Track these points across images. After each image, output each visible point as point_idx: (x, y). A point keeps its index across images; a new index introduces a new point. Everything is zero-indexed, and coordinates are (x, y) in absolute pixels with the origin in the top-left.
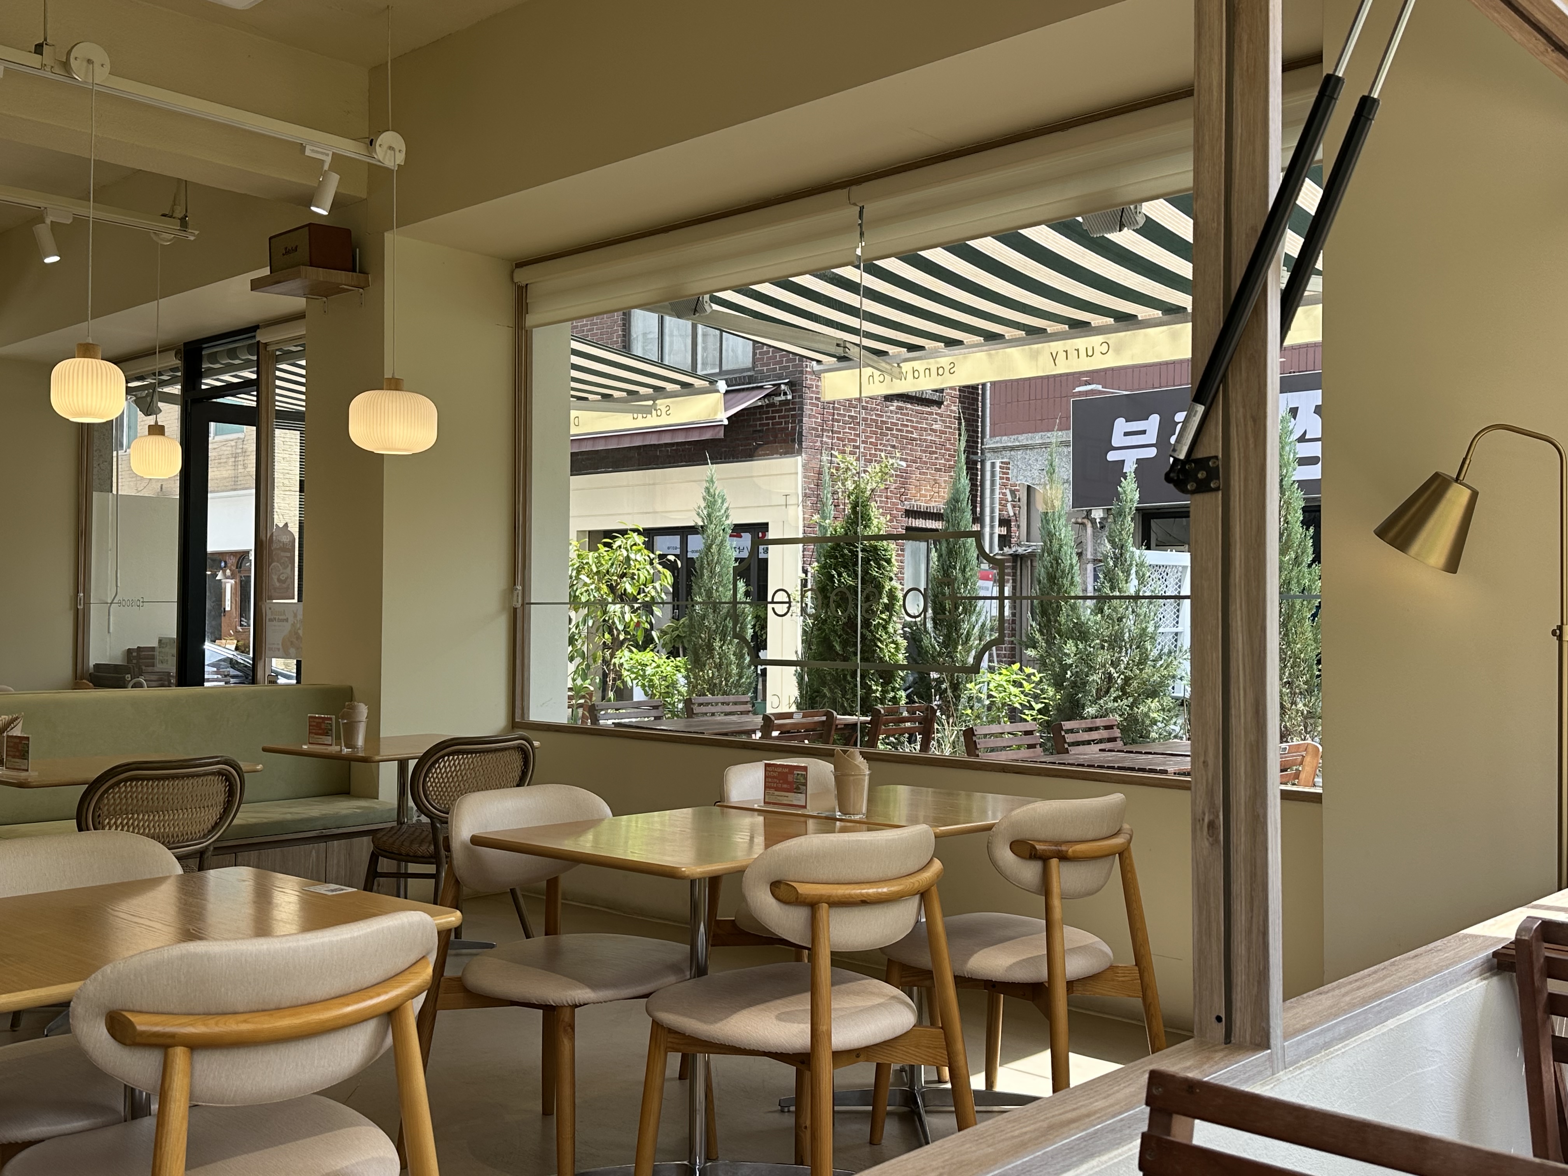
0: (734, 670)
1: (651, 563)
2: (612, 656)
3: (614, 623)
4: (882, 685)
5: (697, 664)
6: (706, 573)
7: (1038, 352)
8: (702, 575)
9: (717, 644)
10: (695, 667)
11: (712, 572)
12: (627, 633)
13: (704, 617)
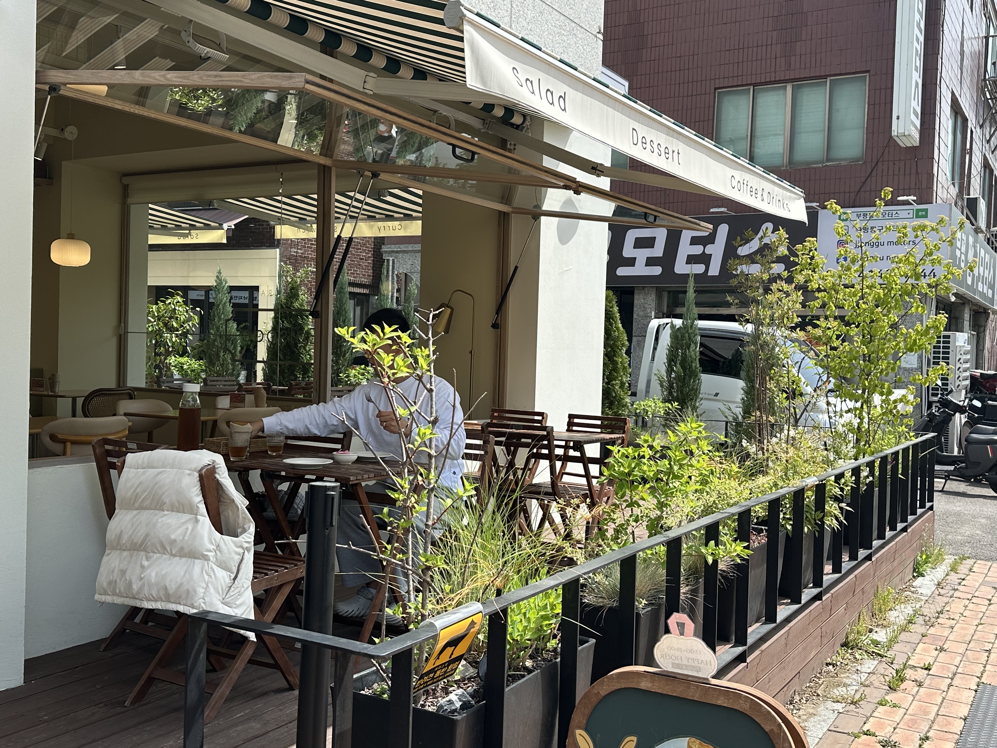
0: (230, 367)
1: (187, 312)
2: (165, 359)
3: (167, 342)
4: (303, 375)
5: (211, 363)
6: (216, 319)
7: (372, 226)
8: (214, 320)
9: (222, 354)
10: (209, 365)
11: (220, 318)
12: (173, 347)
13: (215, 340)
